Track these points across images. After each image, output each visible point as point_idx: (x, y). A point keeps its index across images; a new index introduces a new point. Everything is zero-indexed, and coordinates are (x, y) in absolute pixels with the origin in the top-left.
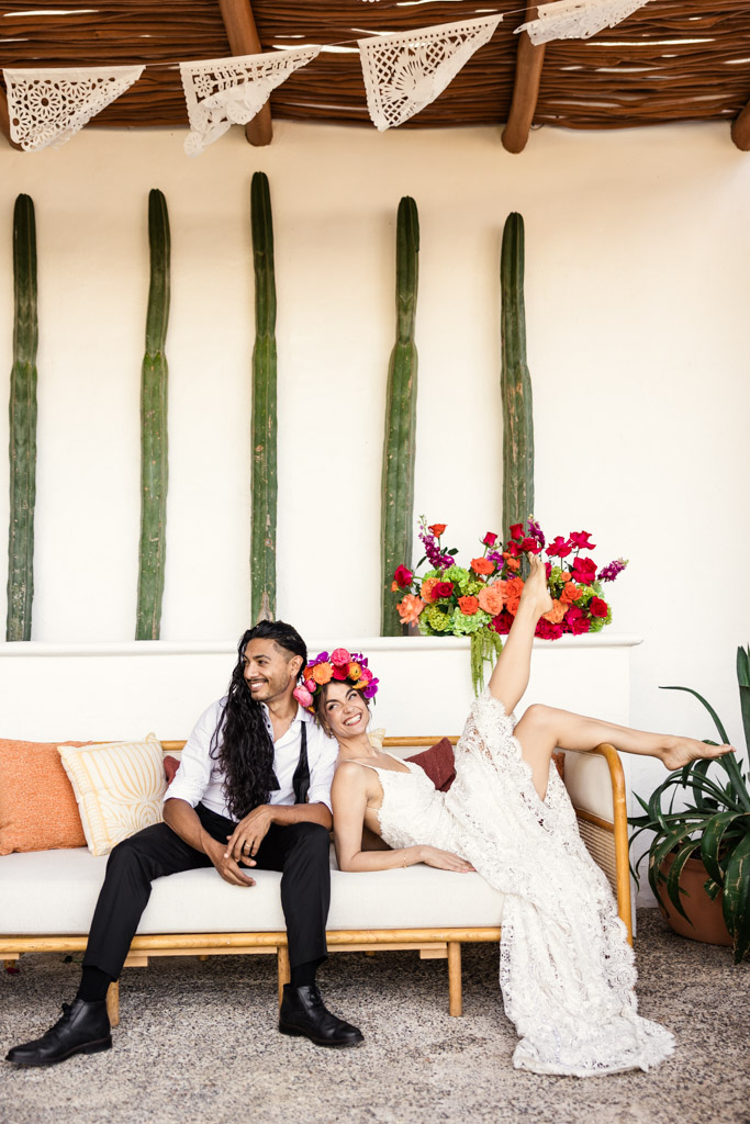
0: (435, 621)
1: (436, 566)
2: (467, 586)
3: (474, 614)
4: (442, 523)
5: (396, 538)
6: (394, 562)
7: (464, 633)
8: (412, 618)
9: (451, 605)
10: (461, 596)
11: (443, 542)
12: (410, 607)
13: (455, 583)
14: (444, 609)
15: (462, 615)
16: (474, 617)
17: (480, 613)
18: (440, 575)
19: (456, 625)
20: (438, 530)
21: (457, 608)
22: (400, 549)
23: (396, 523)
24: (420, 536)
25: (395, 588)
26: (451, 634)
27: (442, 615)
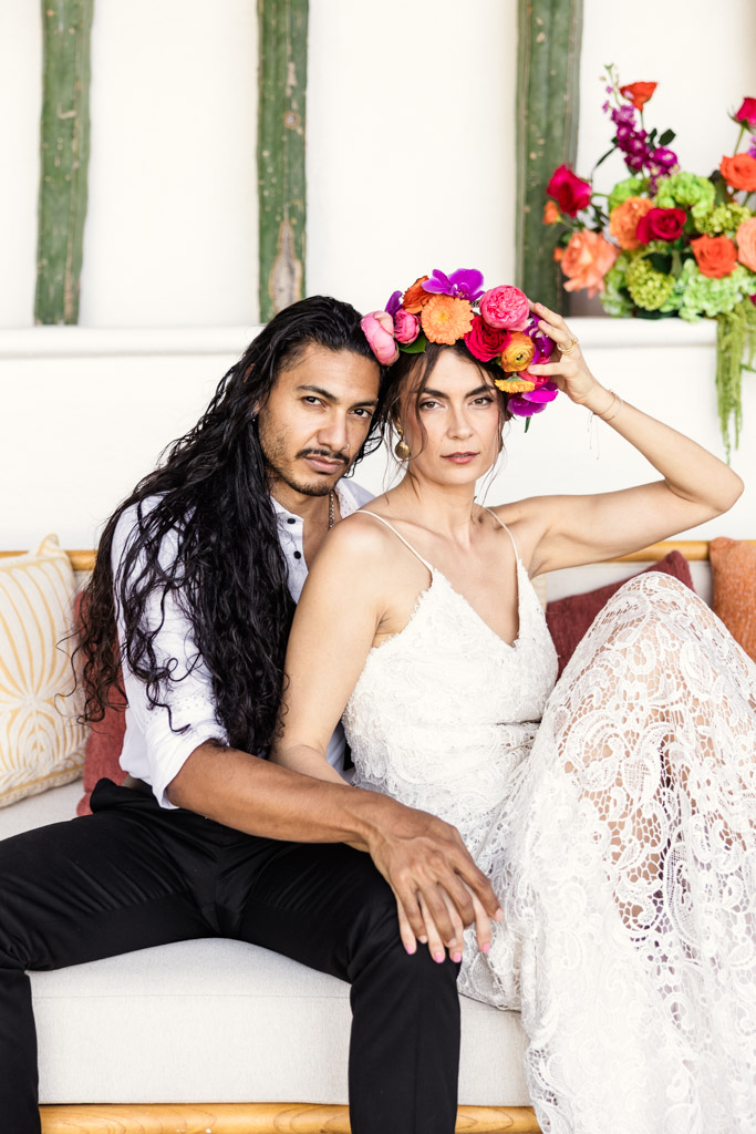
0: (643, 290)
1: (634, 168)
2: (710, 215)
3: (728, 274)
4: (647, 79)
5: (549, 108)
6: (545, 159)
7: (703, 314)
8: (591, 280)
9: (676, 254)
10: (697, 235)
11: (649, 120)
12: (586, 258)
13: (683, 210)
14: (663, 265)
15: (701, 278)
16: (727, 281)
17: (739, 272)
18: (651, 188)
19: (687, 299)
20: (640, 93)
21: (689, 263)
22: (557, 132)
23: (550, 80)
24: (605, 107)
25: (554, 216)
26: (675, 314)
27: (658, 278)
